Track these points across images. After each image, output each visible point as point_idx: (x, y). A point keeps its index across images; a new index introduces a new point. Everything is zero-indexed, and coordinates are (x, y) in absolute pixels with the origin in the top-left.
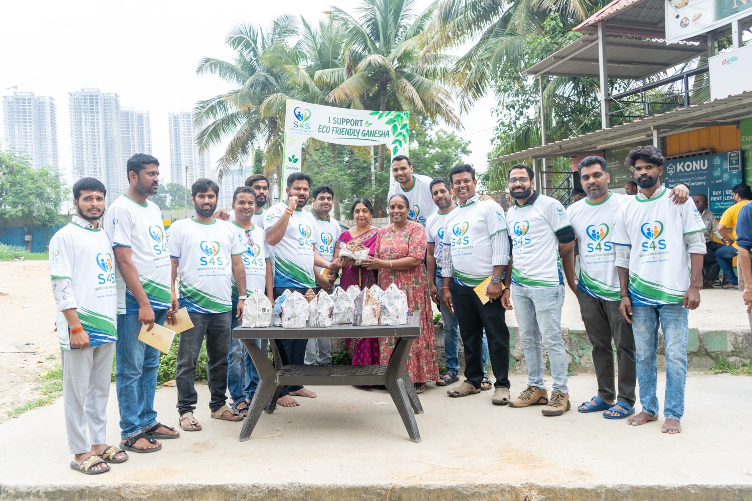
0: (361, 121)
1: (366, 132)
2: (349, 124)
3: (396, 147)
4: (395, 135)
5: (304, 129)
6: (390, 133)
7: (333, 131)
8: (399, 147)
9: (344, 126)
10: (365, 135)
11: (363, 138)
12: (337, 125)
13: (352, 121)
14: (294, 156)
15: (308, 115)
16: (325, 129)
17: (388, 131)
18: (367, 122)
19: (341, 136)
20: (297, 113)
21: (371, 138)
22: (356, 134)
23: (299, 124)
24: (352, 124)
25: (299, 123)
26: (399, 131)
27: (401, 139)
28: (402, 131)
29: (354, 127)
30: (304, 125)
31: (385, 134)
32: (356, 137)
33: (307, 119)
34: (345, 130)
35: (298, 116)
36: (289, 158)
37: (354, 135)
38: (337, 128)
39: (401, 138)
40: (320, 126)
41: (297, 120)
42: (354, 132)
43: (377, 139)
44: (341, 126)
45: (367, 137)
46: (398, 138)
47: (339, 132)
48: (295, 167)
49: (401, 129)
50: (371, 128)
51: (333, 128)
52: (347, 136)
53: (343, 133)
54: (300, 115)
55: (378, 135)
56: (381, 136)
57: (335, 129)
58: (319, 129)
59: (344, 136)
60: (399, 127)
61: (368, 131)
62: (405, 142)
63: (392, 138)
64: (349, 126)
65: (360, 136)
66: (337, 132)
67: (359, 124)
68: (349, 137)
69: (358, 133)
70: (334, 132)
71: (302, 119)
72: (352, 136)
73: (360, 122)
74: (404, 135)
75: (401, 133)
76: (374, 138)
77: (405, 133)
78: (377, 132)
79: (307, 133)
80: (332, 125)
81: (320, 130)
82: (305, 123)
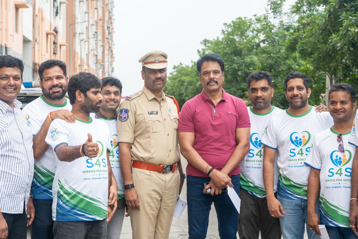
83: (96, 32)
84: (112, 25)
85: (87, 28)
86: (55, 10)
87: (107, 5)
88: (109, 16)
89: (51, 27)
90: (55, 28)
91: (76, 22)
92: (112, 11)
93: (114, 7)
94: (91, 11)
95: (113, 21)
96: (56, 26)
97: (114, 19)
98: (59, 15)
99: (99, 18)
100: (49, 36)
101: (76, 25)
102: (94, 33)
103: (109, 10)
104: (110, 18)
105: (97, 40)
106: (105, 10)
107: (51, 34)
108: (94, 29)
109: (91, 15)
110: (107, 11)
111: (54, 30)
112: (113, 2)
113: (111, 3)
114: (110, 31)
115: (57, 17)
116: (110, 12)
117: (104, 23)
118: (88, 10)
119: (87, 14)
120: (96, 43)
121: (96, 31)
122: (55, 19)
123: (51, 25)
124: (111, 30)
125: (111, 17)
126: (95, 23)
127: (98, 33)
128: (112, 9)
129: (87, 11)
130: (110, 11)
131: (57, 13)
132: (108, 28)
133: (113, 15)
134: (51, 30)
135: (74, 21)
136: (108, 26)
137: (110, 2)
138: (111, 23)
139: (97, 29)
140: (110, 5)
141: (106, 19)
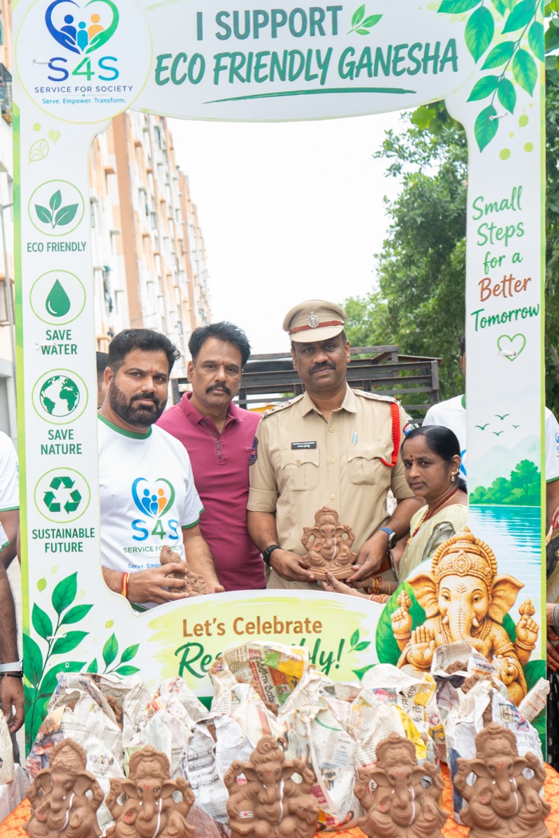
0: (335, 9)
1: (356, 58)
2: (284, 31)
3: (490, 110)
4: (483, 59)
5: (95, 82)
6: (463, 51)
7: (218, 69)
8: (501, 110)
9: (264, 42)
10: (352, 71)
11: (347, 83)
12: (233, 44)
13: (298, 17)
14: (57, 198)
15: (106, 24)
16: (182, 68)
17: (452, 43)
18: (361, 11)
19: (253, 87)
20: (59, 24)
21: (381, 80)
22: (315, 69)
23: (70, 67)
24: (298, 28)
25: (73, 60)
26: (498, 38)
27: (510, 76)
28: (512, 36)
29: (306, 43)
30: (95, 67)
31: (441, 58)
32: (315, 84)
33: (104, 37)
34: (266, 60)
35: (67, 36)
36: (39, 209)
37: (309, 78)
38: (233, 56)
39: (507, 70)
40: (160, 58)
41: (64, 52)
42: (305, 64)
43: (404, 81)
44: (249, 46)
45: (363, 80)
46: (496, 71)
47: (243, 72)
48: (68, 239)
49: (509, 27)
50: (379, 38)
51: (218, 57)
52: (278, 85)
53: (263, 72)
54: (72, 31)
55: (407, 64)
56: (421, 66)
57: (226, 61)
58: (160, 69)
59: (267, 87)
60: (500, 21)
61: (367, 51)
62: (530, 87)
63: (471, 71)
64: (284, 41)
65: (334, 80)
66: (234, 71)
67: (327, 24)
68: (288, 86)
69: (324, 66)
70: (224, 75)
71: (83, 44)
72: (301, 84)
73: (329, 15)
74: (522, 57)
75: (507, 49)
76: (392, 81)
77: (525, 45)
78: (403, 53)
79: (108, 95)
80: (210, 47)
81: (165, 75)
82: (95, 56)
83: (180, 322)
84: (207, 305)
85: (163, 318)
86: (108, 305)
87: (195, 277)
88: (201, 293)
89: (103, 329)
90: (110, 329)
91: (144, 314)
92: (205, 284)
93: (208, 277)
94: (167, 292)
95: (208, 299)
96: (111, 326)
97: (211, 296)
98: (114, 310)
99: (183, 299)
100: (102, 342)
101: (144, 319)
102: (176, 324)
103: (199, 285)
104: (203, 296)
105: (182, 333)
106: (194, 284)
107: (104, 339)
108: (176, 317)
109: (167, 298)
110: (196, 286)
111: (108, 334)
112: (207, 270)
113: (203, 273)
114: (205, 315)
115: (111, 314)
116: (201, 287)
117: (192, 304)
118: (163, 292)
119: (161, 299)
120: (181, 338)
121: (179, 320)
122: (109, 316)
123: (103, 326)
124: (207, 313)
125: (204, 293)
126: (176, 309)
127: (184, 323)
128: (205, 281)
129: (161, 294)
130: (202, 284)
131: (111, 307)
132: (201, 310)
133: (208, 290)
134: (103, 333)
135: (141, 314)
136: (201, 307)
137: (201, 270)
138: (206, 302)
139: (181, 317)
140: (201, 276)
141: (197, 296)
